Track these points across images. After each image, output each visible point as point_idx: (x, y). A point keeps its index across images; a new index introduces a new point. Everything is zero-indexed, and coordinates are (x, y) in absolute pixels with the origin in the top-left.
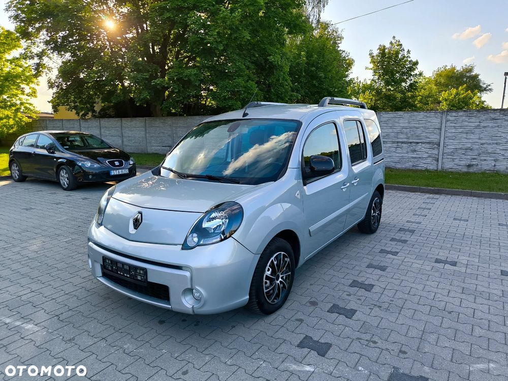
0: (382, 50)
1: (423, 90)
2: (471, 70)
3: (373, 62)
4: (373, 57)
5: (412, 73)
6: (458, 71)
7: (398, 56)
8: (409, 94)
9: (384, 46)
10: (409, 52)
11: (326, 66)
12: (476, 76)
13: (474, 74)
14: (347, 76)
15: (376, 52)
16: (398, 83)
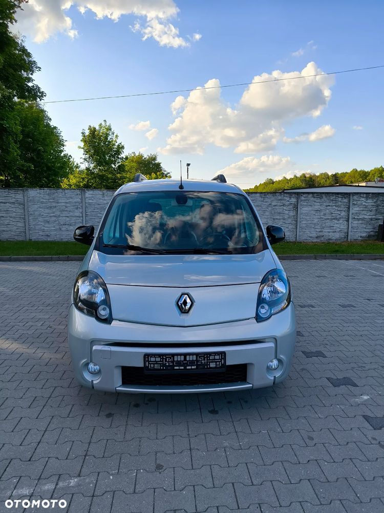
0: (93, 131)
1: (129, 173)
2: (155, 159)
3: (84, 141)
4: (84, 136)
5: (120, 157)
6: (145, 158)
7: (107, 139)
8: (118, 175)
9: (95, 128)
10: (117, 136)
11: (43, 139)
12: (159, 164)
13: (157, 162)
14: (61, 151)
15: (87, 133)
16: (108, 163)
